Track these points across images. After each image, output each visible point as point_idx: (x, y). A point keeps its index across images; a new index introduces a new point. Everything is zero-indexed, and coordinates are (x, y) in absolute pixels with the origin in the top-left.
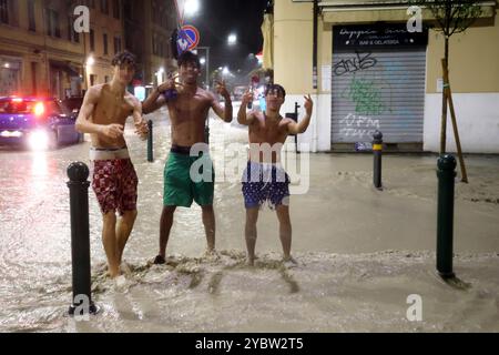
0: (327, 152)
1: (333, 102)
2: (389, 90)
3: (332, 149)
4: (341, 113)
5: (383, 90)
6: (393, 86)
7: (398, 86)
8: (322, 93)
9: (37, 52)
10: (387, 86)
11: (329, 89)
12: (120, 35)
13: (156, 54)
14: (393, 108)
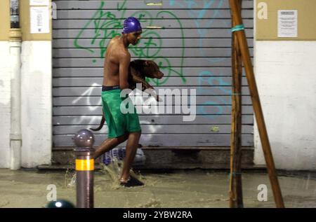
0: (42, 170)
1: (55, 58)
2: (178, 33)
3: (55, 161)
4: (74, 81)
5: (163, 33)
6: (185, 23)
7: (197, 24)
8: (32, 38)
10: (175, 23)
11: (46, 28)
14: (186, 71)
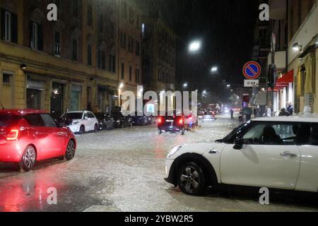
9: (92, 79)
12: (139, 67)
13: (159, 80)
